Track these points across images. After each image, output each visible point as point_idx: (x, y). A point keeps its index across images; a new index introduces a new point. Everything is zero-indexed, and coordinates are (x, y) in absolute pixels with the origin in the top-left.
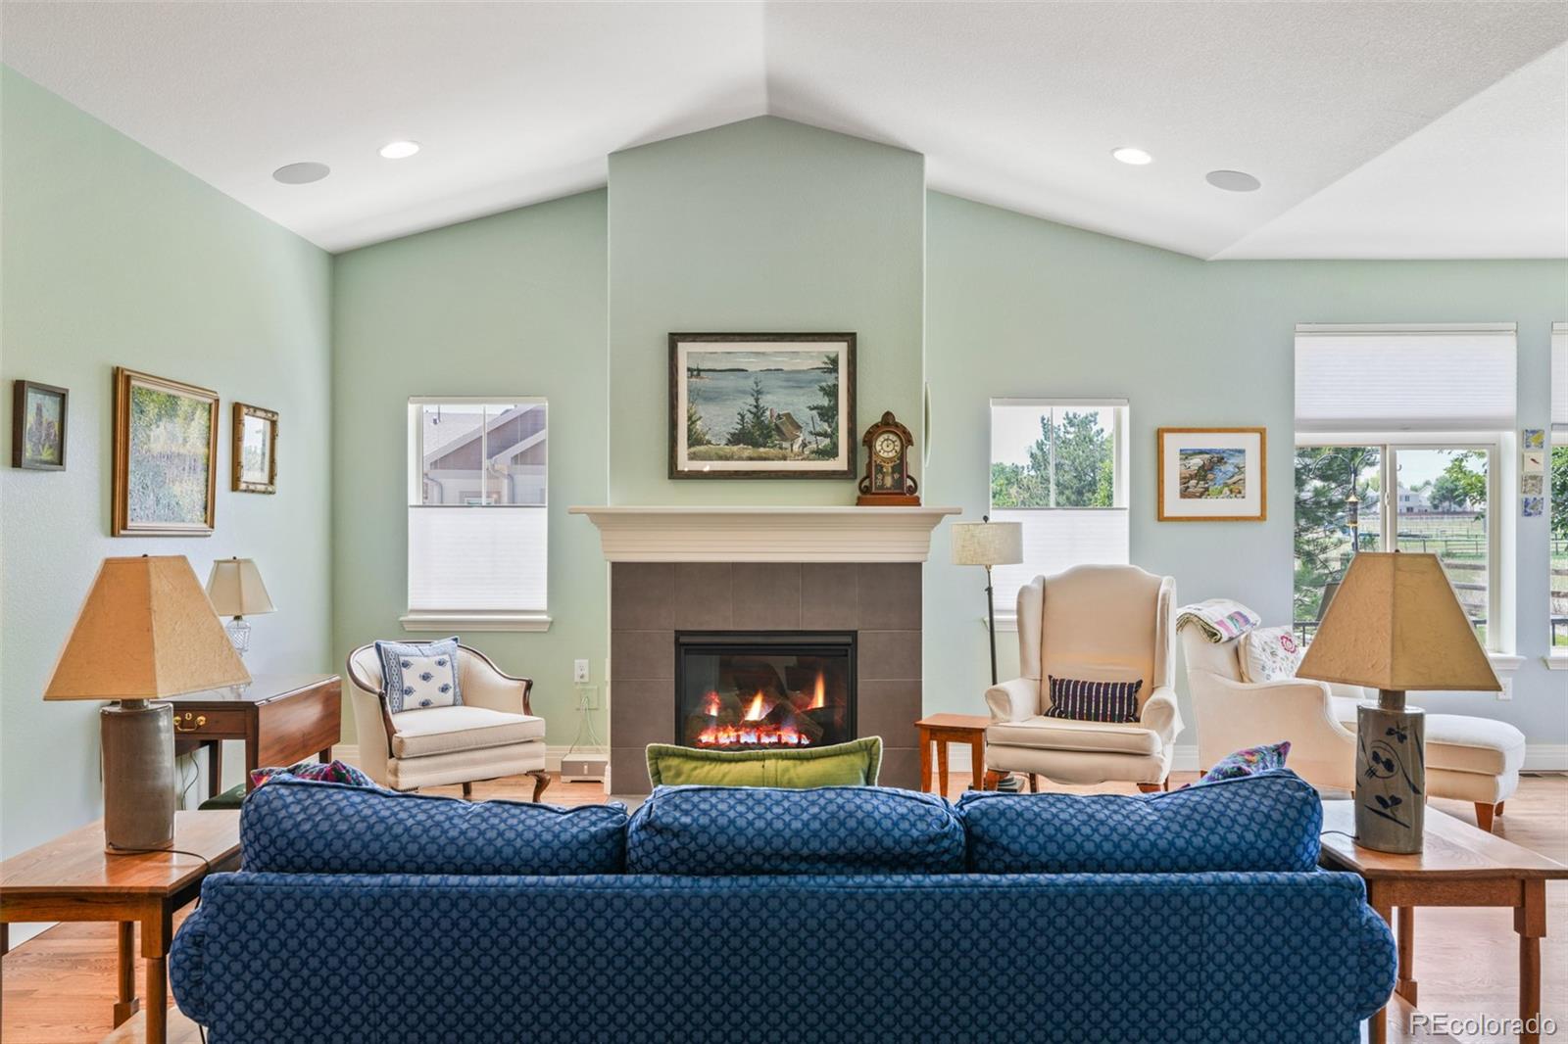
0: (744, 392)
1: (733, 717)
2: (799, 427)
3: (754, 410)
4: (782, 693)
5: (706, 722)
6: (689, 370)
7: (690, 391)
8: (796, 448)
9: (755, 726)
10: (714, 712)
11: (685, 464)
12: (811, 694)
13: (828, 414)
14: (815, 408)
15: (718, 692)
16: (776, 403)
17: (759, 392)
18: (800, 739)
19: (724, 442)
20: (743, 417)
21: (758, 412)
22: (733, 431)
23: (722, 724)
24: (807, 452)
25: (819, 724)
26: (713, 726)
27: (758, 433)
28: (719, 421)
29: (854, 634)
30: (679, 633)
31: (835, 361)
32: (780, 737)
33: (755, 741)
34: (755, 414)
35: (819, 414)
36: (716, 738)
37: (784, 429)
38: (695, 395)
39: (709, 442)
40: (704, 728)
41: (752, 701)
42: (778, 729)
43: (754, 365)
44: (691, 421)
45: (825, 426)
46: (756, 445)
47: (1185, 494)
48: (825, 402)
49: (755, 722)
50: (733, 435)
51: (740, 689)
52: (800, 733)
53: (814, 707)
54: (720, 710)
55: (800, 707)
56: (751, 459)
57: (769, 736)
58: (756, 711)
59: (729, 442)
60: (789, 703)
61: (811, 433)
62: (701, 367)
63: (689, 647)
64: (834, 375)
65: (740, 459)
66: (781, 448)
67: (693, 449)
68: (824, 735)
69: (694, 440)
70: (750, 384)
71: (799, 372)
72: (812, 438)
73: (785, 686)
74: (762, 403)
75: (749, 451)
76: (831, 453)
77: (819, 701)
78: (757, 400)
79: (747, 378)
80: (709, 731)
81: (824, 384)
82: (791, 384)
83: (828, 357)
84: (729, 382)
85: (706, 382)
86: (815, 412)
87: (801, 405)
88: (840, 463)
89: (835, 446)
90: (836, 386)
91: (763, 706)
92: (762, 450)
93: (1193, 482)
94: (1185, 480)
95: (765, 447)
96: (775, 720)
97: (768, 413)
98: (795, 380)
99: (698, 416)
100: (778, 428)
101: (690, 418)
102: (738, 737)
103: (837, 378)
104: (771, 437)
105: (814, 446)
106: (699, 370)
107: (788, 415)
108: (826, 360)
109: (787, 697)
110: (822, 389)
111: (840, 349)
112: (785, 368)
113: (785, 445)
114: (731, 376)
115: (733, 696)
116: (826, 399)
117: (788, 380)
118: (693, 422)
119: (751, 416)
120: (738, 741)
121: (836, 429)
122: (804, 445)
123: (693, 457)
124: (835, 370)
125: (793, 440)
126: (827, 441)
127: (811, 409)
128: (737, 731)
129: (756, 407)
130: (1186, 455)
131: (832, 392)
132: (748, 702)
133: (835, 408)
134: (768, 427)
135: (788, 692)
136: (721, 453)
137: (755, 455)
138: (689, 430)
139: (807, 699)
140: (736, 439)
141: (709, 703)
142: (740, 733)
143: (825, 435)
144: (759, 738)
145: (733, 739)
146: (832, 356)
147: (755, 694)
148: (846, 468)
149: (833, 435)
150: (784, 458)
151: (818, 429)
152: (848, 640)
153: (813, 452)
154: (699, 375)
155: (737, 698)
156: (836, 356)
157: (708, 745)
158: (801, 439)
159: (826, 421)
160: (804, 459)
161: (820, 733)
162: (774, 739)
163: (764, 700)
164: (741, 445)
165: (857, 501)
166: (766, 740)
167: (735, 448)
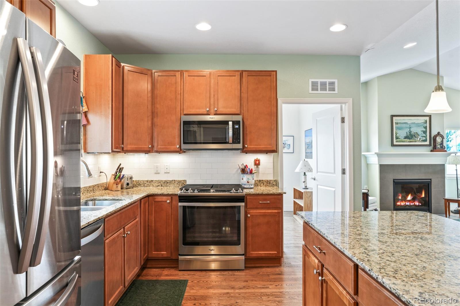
0: (407, 128)
1: (404, 199)
2: (419, 135)
3: (409, 131)
4: (415, 194)
5: (398, 200)
6: (395, 123)
7: (396, 127)
8: (418, 140)
9: (409, 201)
10: (400, 198)
11: (395, 143)
12: (421, 194)
13: (425, 132)
14: (422, 131)
15: (401, 193)
16: (414, 130)
17: (410, 128)
18: (419, 204)
19: (403, 138)
20: (407, 133)
21: (410, 132)
22: (405, 136)
23: (402, 201)
25: (423, 201)
26: (400, 201)
27: (410, 136)
28: (402, 134)
29: (431, 179)
30: (394, 180)
31: (426, 121)
32: (415, 204)
33: (409, 204)
34: (409, 132)
35: (423, 132)
36: (401, 204)
37: (415, 135)
38: (397, 128)
39: (400, 138)
40: (398, 201)
41: (408, 195)
42: (414, 202)
43: (409, 122)
44: (396, 134)
45: (424, 135)
46: (410, 139)
48: (424, 130)
50: (405, 137)
51: (406, 193)
52: (419, 203)
53: (422, 197)
54: (401, 197)
55: (419, 197)
56: (409, 142)
57: (412, 203)
58: (409, 198)
59: (404, 138)
60: (416, 196)
62: (398, 122)
63: (396, 183)
65: (407, 142)
67: (397, 140)
68: (425, 202)
69: (397, 138)
70: (408, 126)
71: (419, 123)
73: (416, 192)
74: (411, 130)
75: (408, 140)
76: (426, 141)
77: (423, 196)
78: (410, 129)
79: (408, 124)
80: (399, 202)
81: (424, 126)
84: (404, 125)
85: (399, 125)
86: (422, 132)
87: (419, 130)
88: (427, 143)
89: (426, 139)
90: (426, 126)
91: (411, 197)
92: (411, 140)
95: (412, 139)
96: (414, 199)
97: (412, 132)
98: (418, 125)
99: (397, 133)
100: (414, 135)
101: (396, 133)
102: (405, 203)
103: (427, 125)
104: (413, 137)
105: (422, 139)
106: (397, 123)
107: (417, 133)
108: (424, 121)
109: (416, 195)
110: (424, 127)
111: (427, 118)
112: (416, 122)
113: (416, 139)
114: (404, 124)
115: (404, 194)
116: (425, 129)
117: (416, 125)
118: (397, 134)
119: (409, 133)
120: (405, 204)
121: (427, 136)
122: (420, 139)
123: (397, 142)
124: (426, 123)
125: (417, 138)
126: (425, 138)
127: (421, 131)
128: (405, 202)
129: (410, 131)
131: (426, 128)
132: (408, 196)
133: (426, 131)
134: (412, 135)
135: (416, 193)
136: (402, 141)
137: (410, 141)
138: (396, 136)
139: (420, 195)
140: (406, 138)
141: (399, 196)
142: (406, 202)
143: (424, 137)
144: (410, 204)
145: (404, 204)
146: (426, 120)
147: (409, 194)
148: (429, 144)
149: (426, 137)
150: (416, 142)
151: (423, 136)
152: (430, 181)
153: (422, 140)
154: (397, 124)
155: (405, 195)
156: (427, 120)
157: (399, 205)
158: (419, 138)
159: (425, 134)
160: (420, 142)
161: (423, 202)
162: (413, 204)
163: (411, 195)
164: (407, 139)
165: (431, 151)
166: (411, 204)
167: (405, 140)
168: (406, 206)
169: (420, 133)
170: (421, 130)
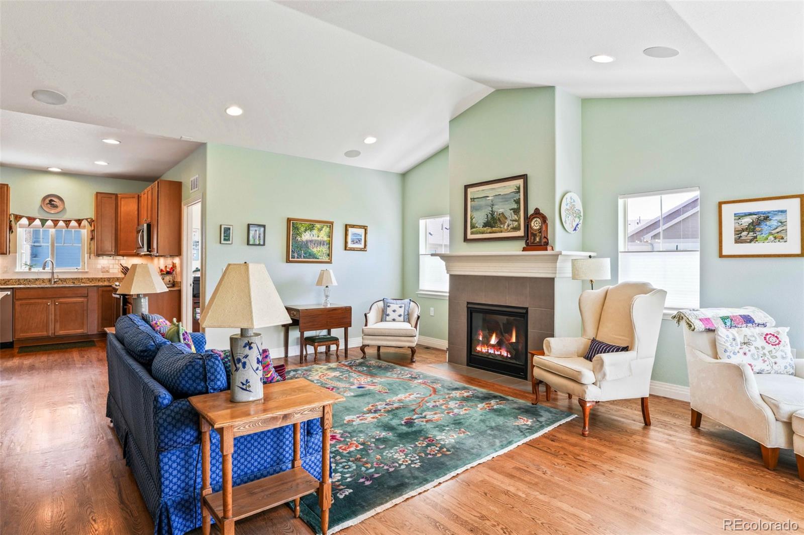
1: (486, 342)
2: (506, 218)
3: (491, 212)
4: (502, 334)
5: (478, 342)
6: (471, 199)
7: (471, 207)
8: (505, 227)
9: (493, 346)
10: (481, 339)
11: (470, 236)
12: (511, 336)
13: (516, 211)
14: (512, 209)
15: (482, 330)
17: (493, 205)
18: (507, 355)
19: (482, 226)
20: (488, 216)
21: (493, 213)
23: (483, 343)
24: (509, 229)
25: (514, 349)
26: (480, 344)
27: (493, 222)
28: (480, 218)
29: (527, 309)
30: (468, 303)
31: (519, 188)
32: (501, 352)
35: (514, 212)
36: (481, 349)
37: (501, 220)
39: (477, 227)
40: (478, 345)
42: (500, 349)
43: (491, 194)
44: (472, 219)
45: (516, 217)
46: (492, 227)
47: (738, 240)
48: (515, 206)
49: (493, 345)
50: (484, 223)
51: (489, 330)
52: (507, 352)
53: (512, 341)
54: (483, 338)
55: (507, 340)
56: (490, 233)
57: (497, 351)
58: (493, 340)
59: (484, 226)
60: (503, 338)
61: (511, 220)
62: (475, 197)
63: (473, 310)
64: (519, 194)
65: (487, 233)
66: (500, 228)
67: (472, 230)
68: (516, 354)
69: (473, 227)
72: (511, 222)
73: (503, 331)
75: (489, 230)
76: (517, 229)
77: (514, 340)
78: (492, 208)
80: (480, 346)
81: (515, 199)
82: (504, 200)
83: (516, 187)
85: (476, 203)
86: (512, 211)
88: (521, 233)
89: (519, 225)
90: (519, 199)
91: (495, 338)
92: (494, 229)
93: (745, 233)
94: (738, 232)
95: (495, 227)
96: (500, 345)
97: (496, 213)
98: (504, 198)
99: (473, 217)
100: (499, 219)
101: (471, 218)
102: (488, 350)
103: (520, 195)
104: (497, 223)
105: (511, 226)
106: (474, 199)
107: (503, 213)
108: (516, 188)
109: (503, 336)
110: (515, 201)
111: (520, 182)
112: (502, 194)
113: (502, 226)
115: (486, 332)
116: (516, 205)
117: (502, 199)
119: (490, 215)
120: (488, 352)
121: (520, 218)
122: (508, 226)
123: (472, 233)
124: (519, 192)
125: (504, 224)
126: (516, 223)
127: (511, 210)
129: (492, 211)
130: (739, 216)
131: (518, 202)
132: (491, 335)
133: (519, 209)
134: (496, 219)
135: (504, 334)
136: (481, 231)
137: (492, 231)
138: (471, 223)
139: (510, 337)
140: (486, 225)
141: (479, 335)
142: (489, 348)
143: (515, 221)
144: (494, 352)
145: (487, 351)
146: (518, 186)
147: (493, 334)
148: (523, 235)
149: (518, 221)
150: (501, 232)
151: (513, 218)
152: (524, 311)
153: (511, 229)
155: (487, 334)
156: (520, 186)
157: (479, 352)
158: (507, 223)
159: (516, 215)
160: (508, 232)
161: (514, 353)
162: (499, 353)
163: (496, 336)
164: (487, 228)
165: (524, 249)
166: (496, 353)
167: (485, 229)
168: (488, 355)
169: (509, 214)
170: (510, 208)
